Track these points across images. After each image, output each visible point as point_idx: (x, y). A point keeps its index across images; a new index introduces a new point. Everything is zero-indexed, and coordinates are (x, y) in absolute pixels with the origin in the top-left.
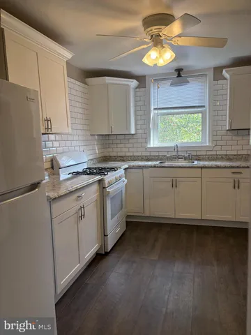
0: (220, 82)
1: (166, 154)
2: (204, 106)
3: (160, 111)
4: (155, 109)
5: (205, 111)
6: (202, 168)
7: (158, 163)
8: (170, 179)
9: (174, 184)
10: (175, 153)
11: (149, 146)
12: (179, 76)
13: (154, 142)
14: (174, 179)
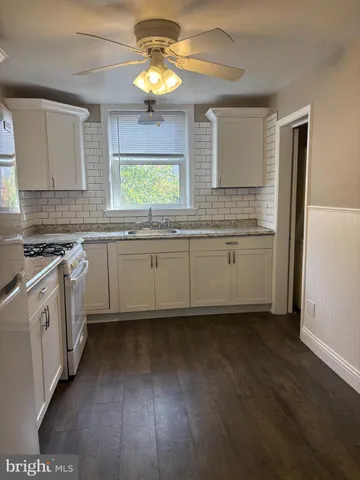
0: (203, 124)
1: (133, 220)
2: (182, 156)
3: (123, 159)
4: (115, 155)
5: (184, 161)
6: (189, 238)
7: (126, 233)
8: (148, 257)
9: (154, 264)
10: (146, 220)
11: (108, 209)
12: (150, 110)
13: (115, 204)
14: (154, 255)
